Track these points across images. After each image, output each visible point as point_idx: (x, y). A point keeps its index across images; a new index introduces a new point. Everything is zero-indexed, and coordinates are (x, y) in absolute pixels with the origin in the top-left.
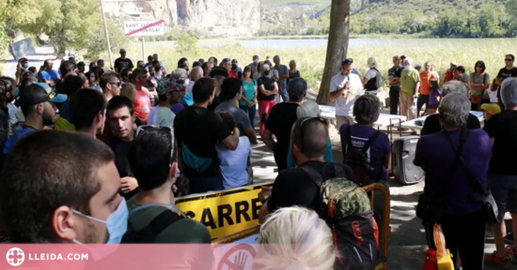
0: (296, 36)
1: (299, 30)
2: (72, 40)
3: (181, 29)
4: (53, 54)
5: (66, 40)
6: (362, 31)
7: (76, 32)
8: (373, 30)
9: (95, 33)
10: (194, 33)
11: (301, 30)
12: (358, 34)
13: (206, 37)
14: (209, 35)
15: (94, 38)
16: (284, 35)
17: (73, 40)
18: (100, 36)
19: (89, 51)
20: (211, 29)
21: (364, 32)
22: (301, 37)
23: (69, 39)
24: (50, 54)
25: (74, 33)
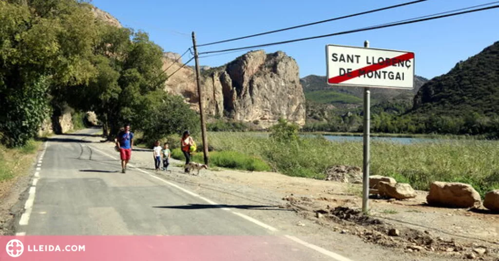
0: (347, 133)
1: (349, 127)
2: (128, 119)
3: (227, 121)
4: (101, 136)
5: (121, 119)
6: (418, 130)
7: (134, 110)
8: (429, 130)
9: (160, 112)
10: (239, 126)
11: (351, 128)
12: (413, 133)
13: (251, 130)
14: (254, 129)
15: (159, 116)
16: (332, 131)
17: (130, 120)
18: (166, 115)
19: (145, 134)
20: (256, 122)
21: (419, 131)
22: (352, 134)
23: (124, 117)
24: (98, 136)
25: (132, 111)
